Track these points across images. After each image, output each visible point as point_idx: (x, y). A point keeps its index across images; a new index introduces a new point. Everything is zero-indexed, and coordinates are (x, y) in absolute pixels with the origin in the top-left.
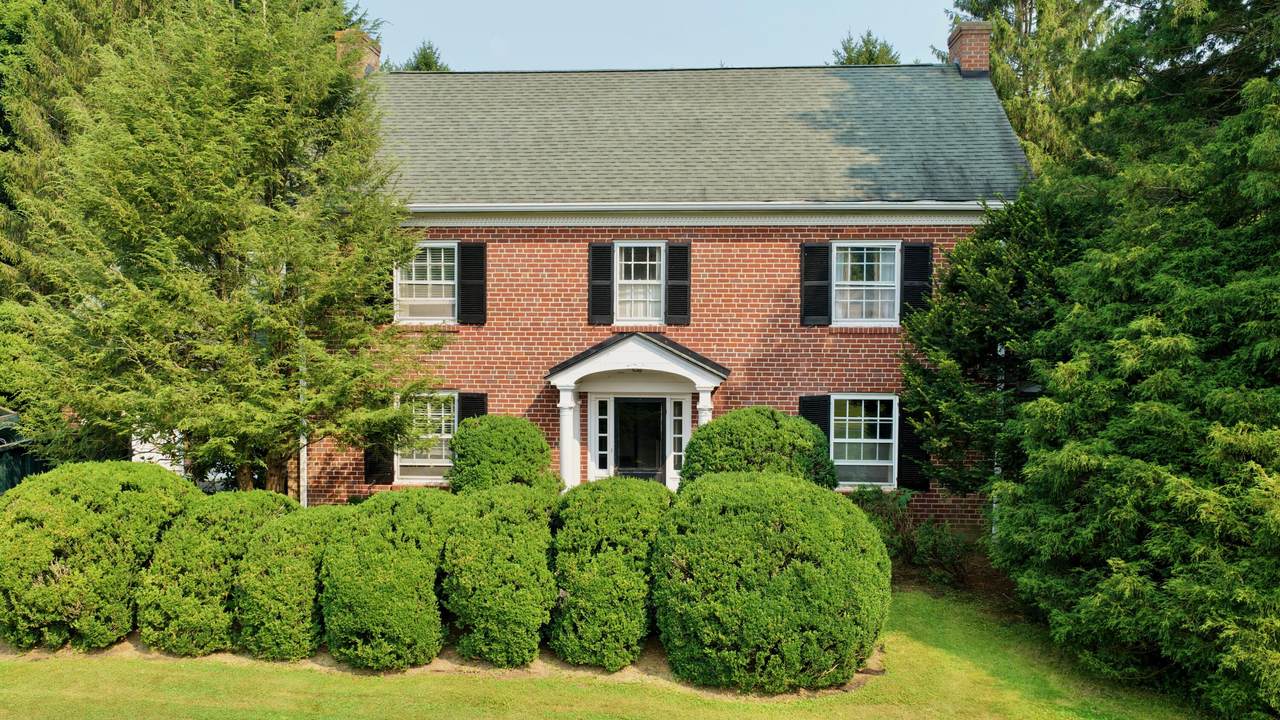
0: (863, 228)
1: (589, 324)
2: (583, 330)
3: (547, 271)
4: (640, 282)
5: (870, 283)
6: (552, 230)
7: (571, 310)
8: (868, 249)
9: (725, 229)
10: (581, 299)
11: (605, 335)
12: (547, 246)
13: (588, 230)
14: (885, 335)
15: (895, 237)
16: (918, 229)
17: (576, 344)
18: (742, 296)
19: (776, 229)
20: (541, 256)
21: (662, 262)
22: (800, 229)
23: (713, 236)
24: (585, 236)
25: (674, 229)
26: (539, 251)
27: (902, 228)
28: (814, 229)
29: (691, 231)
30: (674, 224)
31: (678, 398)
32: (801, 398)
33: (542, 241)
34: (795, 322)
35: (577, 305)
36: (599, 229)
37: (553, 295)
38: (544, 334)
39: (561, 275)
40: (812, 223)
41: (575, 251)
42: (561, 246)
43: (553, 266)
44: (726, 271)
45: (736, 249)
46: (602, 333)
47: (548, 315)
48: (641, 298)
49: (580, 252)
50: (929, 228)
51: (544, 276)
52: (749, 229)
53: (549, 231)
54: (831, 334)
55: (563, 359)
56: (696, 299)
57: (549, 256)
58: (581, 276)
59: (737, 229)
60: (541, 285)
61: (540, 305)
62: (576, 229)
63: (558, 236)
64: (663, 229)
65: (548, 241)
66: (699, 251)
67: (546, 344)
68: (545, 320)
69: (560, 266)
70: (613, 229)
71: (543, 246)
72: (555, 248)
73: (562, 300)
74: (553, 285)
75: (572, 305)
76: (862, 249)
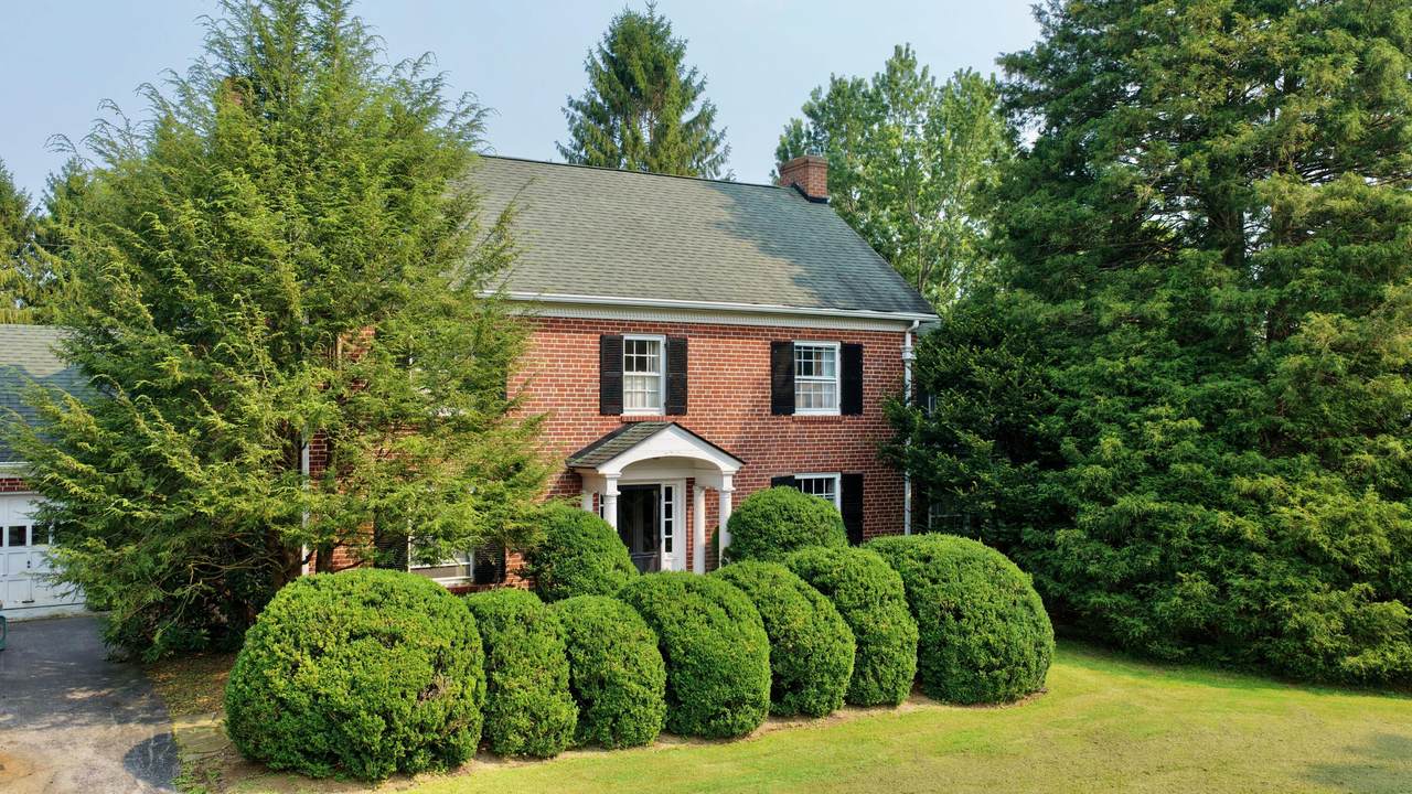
0: (815, 331)
1: (601, 414)
2: (596, 420)
3: (562, 361)
4: (641, 373)
5: (817, 378)
6: (567, 321)
7: (585, 400)
8: (816, 348)
9: (713, 327)
10: (593, 389)
11: (615, 424)
12: (563, 337)
13: (599, 322)
14: (832, 422)
15: (837, 339)
16: (852, 333)
17: (589, 434)
18: (727, 388)
19: (753, 328)
20: (557, 346)
21: (661, 356)
22: (770, 329)
23: (705, 332)
24: (597, 328)
25: (673, 324)
26: (554, 341)
27: (841, 331)
28: (781, 329)
29: (686, 327)
30: (673, 320)
31: (669, 484)
32: (772, 479)
33: (558, 331)
34: (767, 411)
35: (590, 395)
36: (609, 322)
37: (568, 385)
38: (560, 424)
39: (576, 366)
40: (780, 325)
41: (588, 342)
42: (575, 337)
43: (568, 356)
44: (715, 365)
45: (722, 345)
46: (613, 423)
47: (563, 405)
48: (639, 389)
49: (592, 342)
50: (859, 333)
51: (559, 366)
52: (732, 327)
53: (564, 322)
54: (794, 421)
55: (576, 449)
56: (692, 391)
57: (564, 346)
58: (593, 367)
59: (723, 327)
60: (557, 376)
61: (556, 395)
62: (589, 321)
63: (572, 327)
64: (664, 325)
65: (563, 332)
66: (694, 345)
67: (562, 434)
68: (562, 410)
69: (574, 356)
70: (621, 323)
71: (559, 336)
72: (571, 339)
73: (576, 390)
74: (568, 376)
75: (586, 395)
76: (811, 348)
